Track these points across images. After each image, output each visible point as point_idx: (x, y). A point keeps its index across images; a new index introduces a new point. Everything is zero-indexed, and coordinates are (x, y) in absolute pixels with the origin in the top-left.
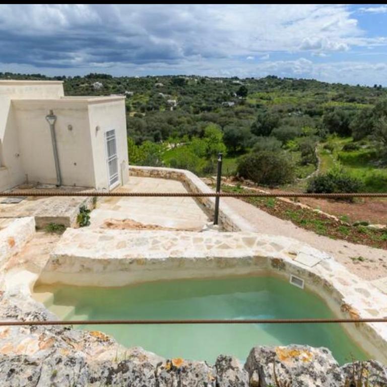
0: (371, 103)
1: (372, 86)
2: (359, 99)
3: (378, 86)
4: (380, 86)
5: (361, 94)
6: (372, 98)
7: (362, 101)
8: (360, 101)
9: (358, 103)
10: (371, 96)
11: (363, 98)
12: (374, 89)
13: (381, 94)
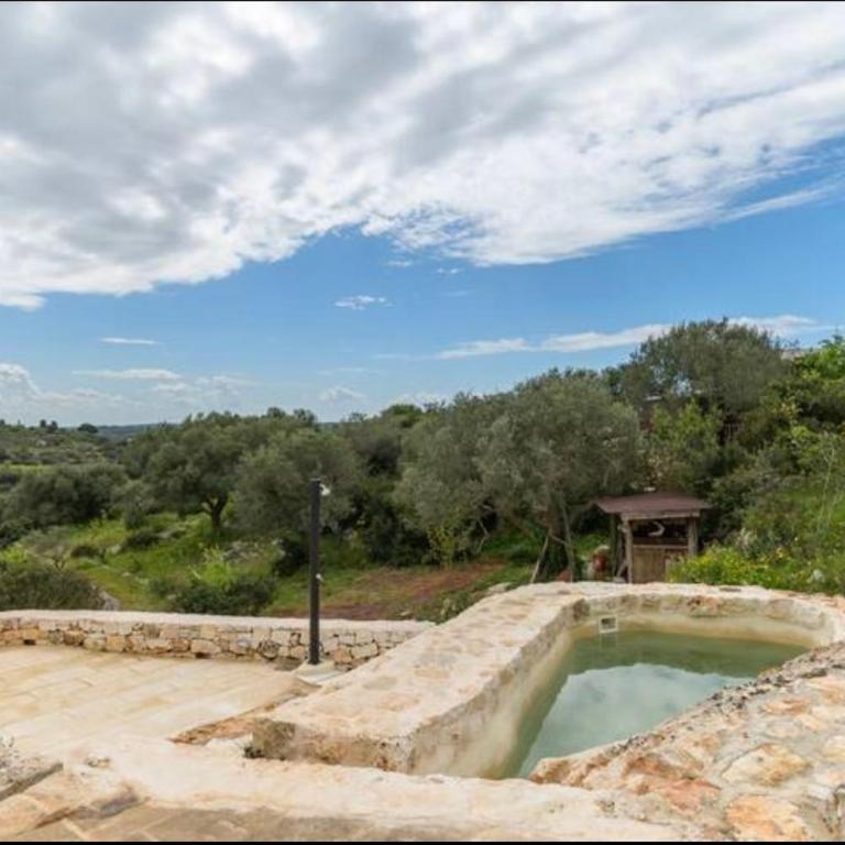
0: (45, 462)
1: (37, 424)
2: (17, 454)
3: (49, 423)
4: (54, 423)
5: (16, 443)
6: (42, 451)
7: (24, 458)
8: (19, 460)
9: (15, 463)
10: (40, 446)
11: (23, 450)
12: (43, 430)
13: (62, 441)
